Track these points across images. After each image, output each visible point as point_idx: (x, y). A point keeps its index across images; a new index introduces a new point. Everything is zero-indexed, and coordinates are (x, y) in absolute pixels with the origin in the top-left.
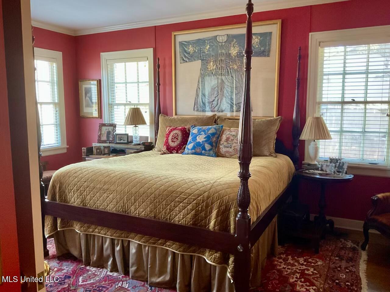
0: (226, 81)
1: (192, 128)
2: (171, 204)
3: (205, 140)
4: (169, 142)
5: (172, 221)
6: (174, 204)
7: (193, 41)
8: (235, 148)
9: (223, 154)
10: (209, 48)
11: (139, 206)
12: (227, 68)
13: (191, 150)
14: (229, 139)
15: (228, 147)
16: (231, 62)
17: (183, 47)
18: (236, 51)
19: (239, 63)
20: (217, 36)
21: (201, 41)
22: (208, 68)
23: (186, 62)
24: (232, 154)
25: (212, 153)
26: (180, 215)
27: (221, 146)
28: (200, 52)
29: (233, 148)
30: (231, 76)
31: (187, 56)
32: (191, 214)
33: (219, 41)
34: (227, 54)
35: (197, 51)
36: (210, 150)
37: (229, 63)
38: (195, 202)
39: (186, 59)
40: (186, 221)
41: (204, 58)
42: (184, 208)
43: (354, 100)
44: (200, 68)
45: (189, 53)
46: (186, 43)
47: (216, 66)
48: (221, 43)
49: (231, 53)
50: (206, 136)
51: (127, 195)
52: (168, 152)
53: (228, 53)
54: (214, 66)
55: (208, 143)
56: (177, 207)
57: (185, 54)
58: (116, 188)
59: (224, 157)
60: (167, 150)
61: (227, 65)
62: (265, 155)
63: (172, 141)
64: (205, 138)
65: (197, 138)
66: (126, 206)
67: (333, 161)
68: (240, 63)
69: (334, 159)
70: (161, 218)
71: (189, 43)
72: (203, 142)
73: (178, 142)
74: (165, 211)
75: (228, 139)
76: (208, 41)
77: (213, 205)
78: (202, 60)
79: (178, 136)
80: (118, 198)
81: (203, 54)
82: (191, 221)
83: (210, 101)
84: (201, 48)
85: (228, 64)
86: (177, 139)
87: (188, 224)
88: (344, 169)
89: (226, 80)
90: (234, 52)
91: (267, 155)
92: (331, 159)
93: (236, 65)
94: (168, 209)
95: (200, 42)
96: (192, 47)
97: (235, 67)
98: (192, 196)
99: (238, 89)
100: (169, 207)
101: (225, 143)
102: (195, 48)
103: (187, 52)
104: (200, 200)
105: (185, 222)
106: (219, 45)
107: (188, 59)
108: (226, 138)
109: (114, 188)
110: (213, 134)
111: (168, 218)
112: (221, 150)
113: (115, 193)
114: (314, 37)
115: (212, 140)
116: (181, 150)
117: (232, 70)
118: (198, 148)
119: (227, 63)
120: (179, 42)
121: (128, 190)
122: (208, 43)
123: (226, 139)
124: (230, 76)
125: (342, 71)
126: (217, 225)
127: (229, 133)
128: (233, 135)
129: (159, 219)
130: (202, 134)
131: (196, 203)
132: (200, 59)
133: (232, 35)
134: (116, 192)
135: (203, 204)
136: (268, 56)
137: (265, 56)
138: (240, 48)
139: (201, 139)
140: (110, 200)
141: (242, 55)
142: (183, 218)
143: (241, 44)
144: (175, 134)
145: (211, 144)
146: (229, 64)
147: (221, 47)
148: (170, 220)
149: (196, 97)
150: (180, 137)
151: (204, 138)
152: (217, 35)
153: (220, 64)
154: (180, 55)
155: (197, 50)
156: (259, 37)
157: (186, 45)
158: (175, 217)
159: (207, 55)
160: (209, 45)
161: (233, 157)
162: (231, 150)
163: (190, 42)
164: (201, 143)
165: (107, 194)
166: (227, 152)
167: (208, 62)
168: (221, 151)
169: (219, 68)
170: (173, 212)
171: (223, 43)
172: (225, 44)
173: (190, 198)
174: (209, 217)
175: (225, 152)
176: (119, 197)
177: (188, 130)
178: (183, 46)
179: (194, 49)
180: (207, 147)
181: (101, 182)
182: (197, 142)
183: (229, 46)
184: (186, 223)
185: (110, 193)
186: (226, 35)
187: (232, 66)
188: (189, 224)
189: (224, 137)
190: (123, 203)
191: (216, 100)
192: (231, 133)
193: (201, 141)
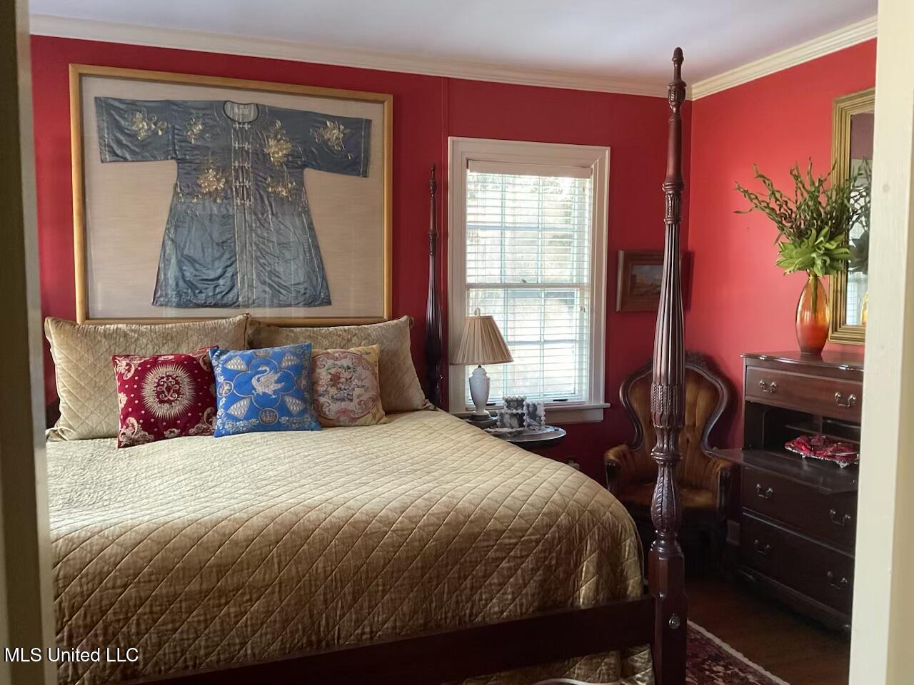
0: (258, 224)
1: (218, 356)
2: (474, 572)
3: (279, 386)
4: (147, 406)
5: (479, 618)
6: (483, 568)
7: (147, 104)
8: (361, 399)
9: (332, 420)
10: (203, 132)
11: (371, 607)
12: (259, 192)
13: (247, 418)
14: (340, 378)
15: (343, 400)
16: (271, 176)
17: (112, 115)
18: (285, 152)
19: (292, 184)
20: (226, 102)
21: (176, 108)
22: (200, 186)
23: (125, 160)
24: (356, 416)
25: (309, 420)
26: (503, 594)
27: (322, 400)
28: (173, 138)
29: (356, 401)
30: (273, 214)
31: (124, 142)
32: (535, 581)
33: (231, 117)
34: (257, 154)
35: (160, 133)
36: (303, 412)
37: (265, 179)
38: (540, 547)
39: (124, 151)
40: (521, 605)
41: (185, 155)
42: (512, 571)
43: (524, 281)
44: (175, 182)
45: (133, 136)
46: (122, 106)
47: (227, 182)
48: (239, 123)
49: (269, 154)
50: (279, 375)
51: (325, 588)
52: (151, 437)
53: (259, 152)
54: (219, 180)
55: (293, 396)
56: (493, 573)
57: (121, 137)
58: (273, 576)
59: (334, 426)
60: (145, 430)
61: (260, 183)
62: (415, 407)
63: (162, 402)
64: (278, 382)
65: (254, 381)
66: (323, 622)
67: (512, 404)
68: (294, 184)
69: (512, 401)
70: (443, 621)
71: (133, 106)
72: (275, 392)
73: (186, 402)
74: (457, 596)
75: (335, 379)
76: (199, 112)
77: (584, 541)
78: (180, 162)
79: (177, 383)
80: (288, 605)
81: (183, 144)
82: (534, 601)
83: (210, 278)
84: (177, 126)
85: (261, 181)
86: (178, 392)
87: (527, 610)
88: (540, 417)
89: (256, 223)
90: (278, 153)
91: (419, 407)
92: (507, 401)
93: (285, 186)
94: (466, 588)
95: (173, 110)
96: (144, 119)
97: (282, 191)
98: (531, 534)
99: (292, 249)
100: (468, 581)
101: (333, 391)
102: (155, 124)
103: (126, 131)
104: (554, 538)
105: (521, 609)
106: (235, 129)
107: (132, 152)
108: (330, 376)
109: (267, 576)
110: (297, 369)
111: (465, 614)
112: (327, 409)
113: (273, 592)
114: (458, 147)
115: (300, 387)
116: (199, 425)
117: (273, 198)
118: (265, 412)
119: (259, 178)
120: (97, 99)
121: (329, 569)
122: (198, 118)
123: (331, 380)
124: (270, 212)
125: (498, 222)
126: (602, 588)
127: (334, 364)
128: (345, 366)
129: (438, 626)
130: (265, 371)
131: (544, 551)
132: (172, 158)
133: (270, 108)
134: (277, 590)
135: (561, 547)
136: (365, 175)
137: (358, 175)
138: (292, 146)
139: (266, 384)
140: (254, 621)
141: (299, 163)
142: (514, 599)
143: (297, 136)
144: (165, 379)
145: (299, 395)
146: (263, 180)
147: (240, 135)
148: (472, 618)
149: (162, 265)
150: (187, 387)
151: (276, 383)
152: (226, 100)
153: (237, 178)
154: (102, 137)
155: (161, 130)
156: (342, 127)
157: (122, 110)
158: (486, 605)
159: (196, 147)
160: (203, 124)
161: (357, 423)
162: (351, 406)
163: (137, 103)
164: (274, 397)
165: (240, 606)
166: (344, 412)
167: (199, 169)
168: (327, 413)
169: (234, 189)
170: (481, 594)
171: (244, 123)
172: (251, 128)
173: (527, 540)
174: (573, 576)
175: (338, 412)
176: (293, 602)
177: (205, 363)
178: (112, 112)
179: (153, 127)
180: (294, 405)
181: (201, 569)
182: (258, 394)
183: (262, 135)
184: (524, 611)
185: (250, 600)
186: (252, 105)
187: (272, 187)
188: (531, 609)
189: (323, 375)
190: (311, 616)
191: (229, 274)
192: (338, 363)
193: (269, 391)
